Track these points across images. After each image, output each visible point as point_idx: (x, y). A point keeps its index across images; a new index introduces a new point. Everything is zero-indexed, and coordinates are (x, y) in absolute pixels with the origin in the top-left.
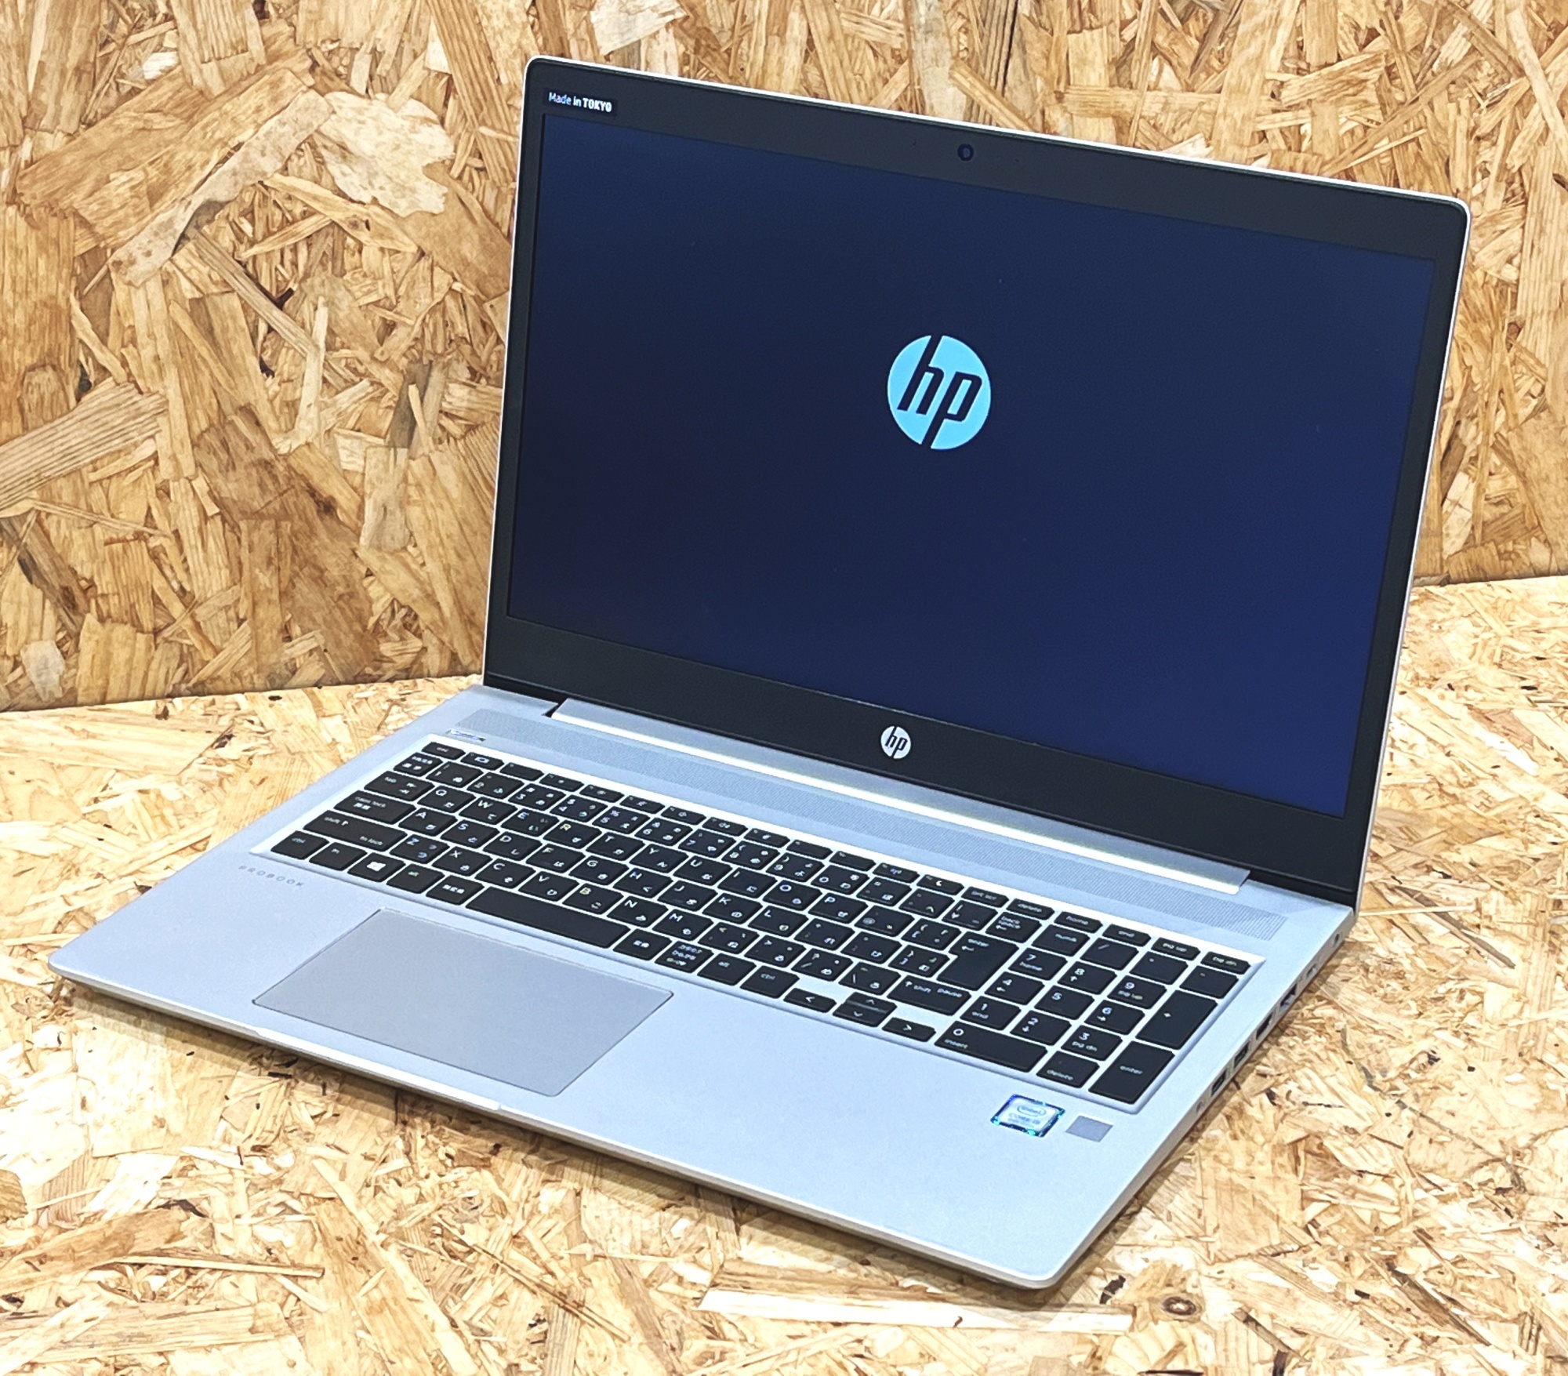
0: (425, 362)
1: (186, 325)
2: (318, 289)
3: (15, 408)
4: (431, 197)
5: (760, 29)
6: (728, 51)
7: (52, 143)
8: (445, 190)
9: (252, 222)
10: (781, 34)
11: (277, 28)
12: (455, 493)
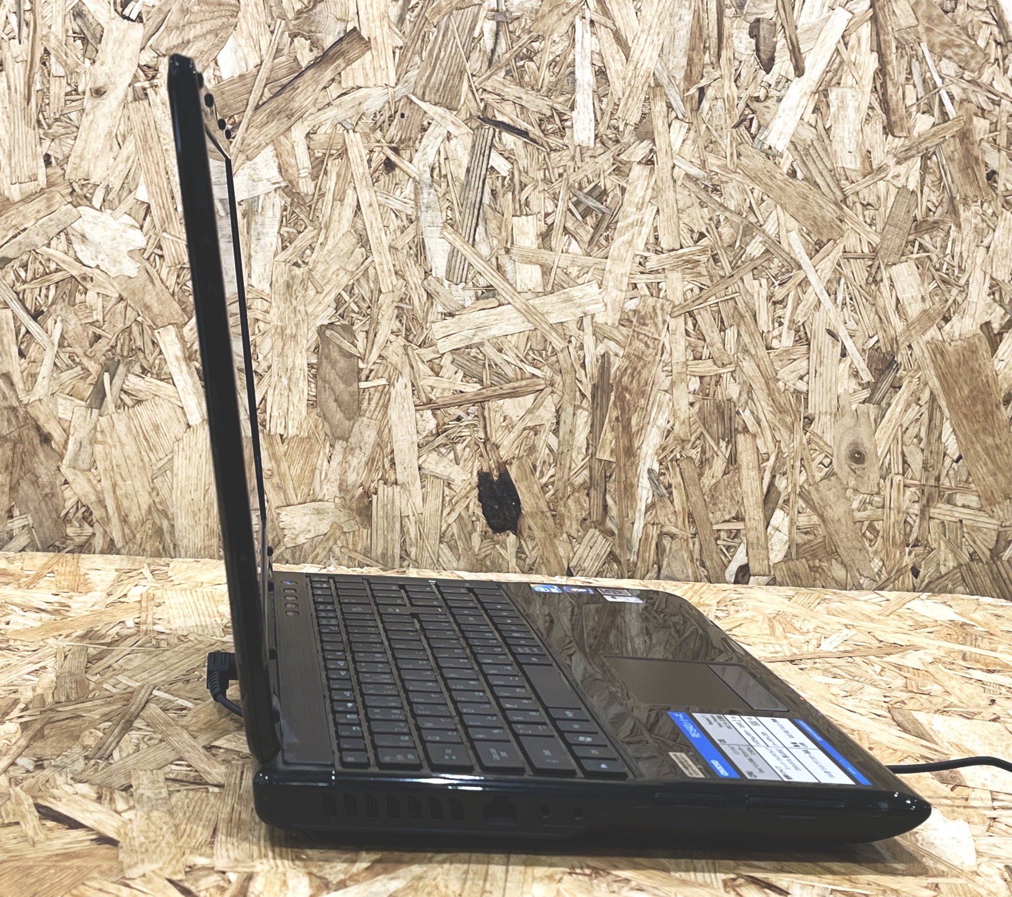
0: (116, 360)
2: (58, 312)
4: (130, 268)
5: (329, 197)
6: (310, 206)
8: (139, 265)
9: (26, 271)
10: (342, 200)
11: (56, 170)
12: (124, 440)
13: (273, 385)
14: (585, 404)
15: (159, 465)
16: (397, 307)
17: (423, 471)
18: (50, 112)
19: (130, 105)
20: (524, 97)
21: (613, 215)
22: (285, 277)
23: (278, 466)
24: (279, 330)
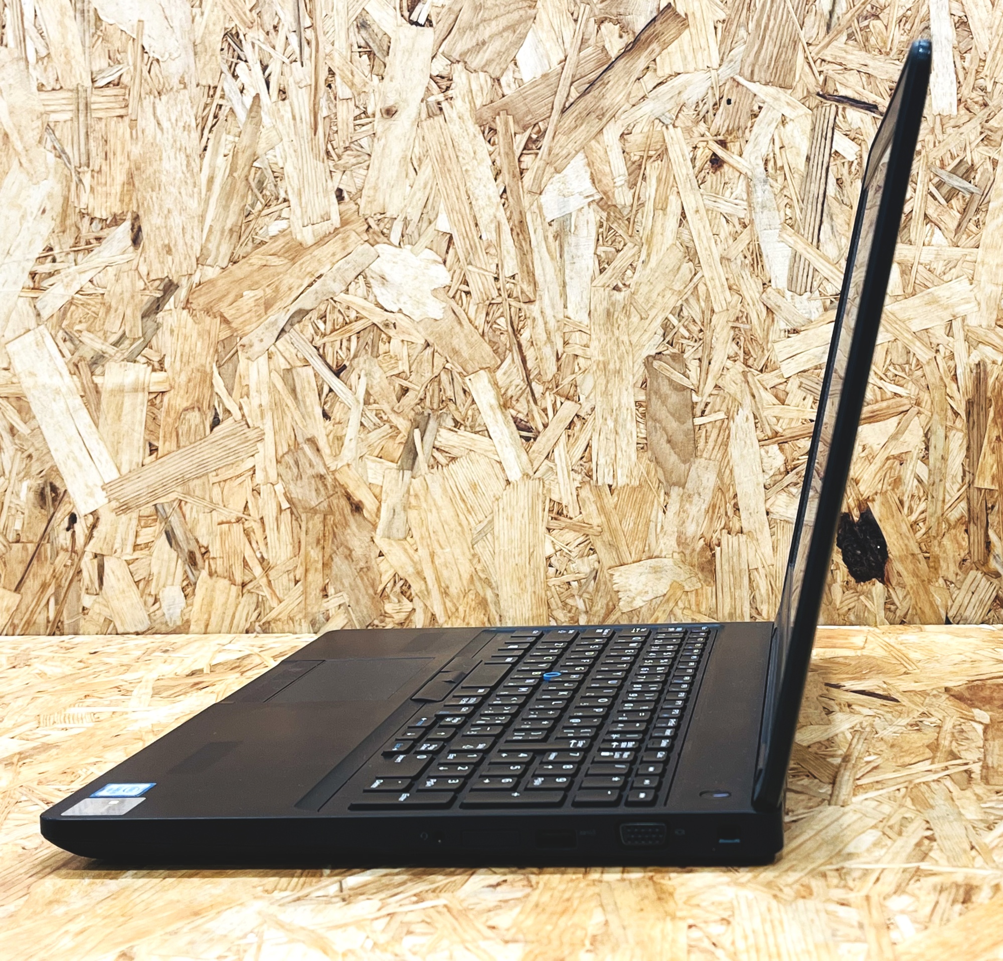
0: (426, 414)
1: (280, 385)
2: (361, 366)
3: (174, 434)
4: (436, 309)
5: (649, 206)
6: (628, 220)
7: (211, 273)
8: (444, 305)
9: (325, 322)
10: (664, 209)
11: (349, 206)
12: (440, 502)
13: (598, 429)
14: (960, 423)
15: (479, 528)
16: (733, 328)
17: (771, 516)
18: (339, 141)
19: (424, 124)
20: (870, 63)
21: (985, 195)
22: (605, 304)
23: (609, 521)
24: (601, 366)
